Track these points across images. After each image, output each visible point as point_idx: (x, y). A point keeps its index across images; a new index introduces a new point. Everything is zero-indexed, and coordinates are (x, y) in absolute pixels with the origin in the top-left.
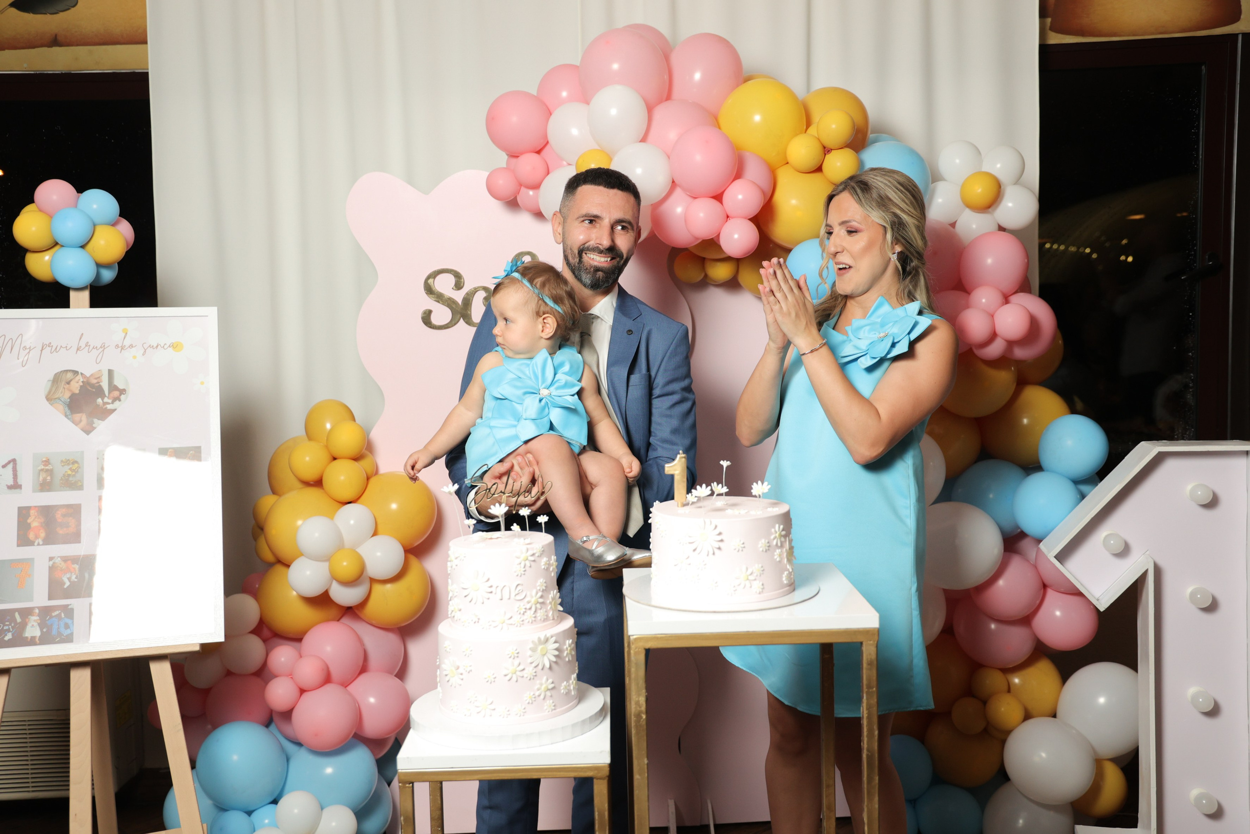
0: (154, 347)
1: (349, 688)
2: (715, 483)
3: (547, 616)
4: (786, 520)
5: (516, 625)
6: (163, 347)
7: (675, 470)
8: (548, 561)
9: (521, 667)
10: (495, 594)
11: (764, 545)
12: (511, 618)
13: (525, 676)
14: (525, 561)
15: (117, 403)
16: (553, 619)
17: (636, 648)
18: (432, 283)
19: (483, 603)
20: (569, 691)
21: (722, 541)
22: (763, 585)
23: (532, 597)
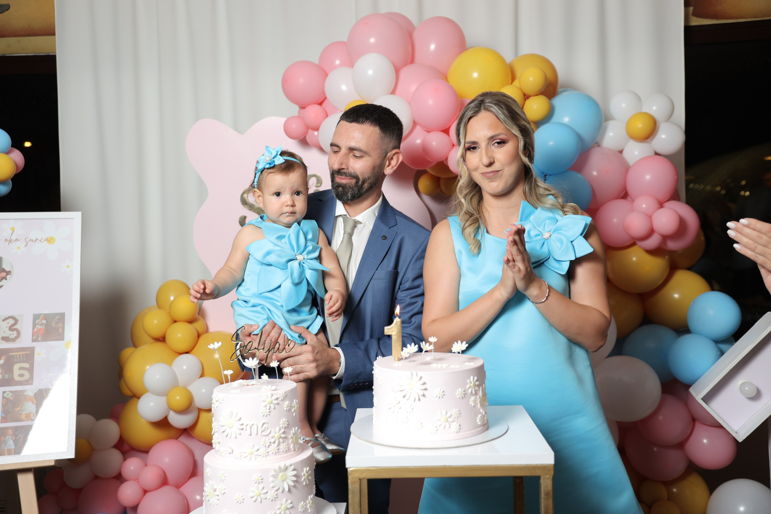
0: (34, 241)
1: (181, 489)
2: (424, 342)
3: (289, 448)
4: (480, 372)
5: (262, 456)
6: (41, 240)
7: (393, 332)
8: (290, 404)
9: (265, 491)
10: (246, 430)
11: (461, 393)
12: (258, 450)
13: (268, 498)
14: (270, 404)
15: (4, 281)
16: (295, 450)
17: (352, 479)
18: (246, 197)
19: (236, 438)
20: (306, 509)
21: (426, 389)
22: (460, 425)
23: (276, 433)
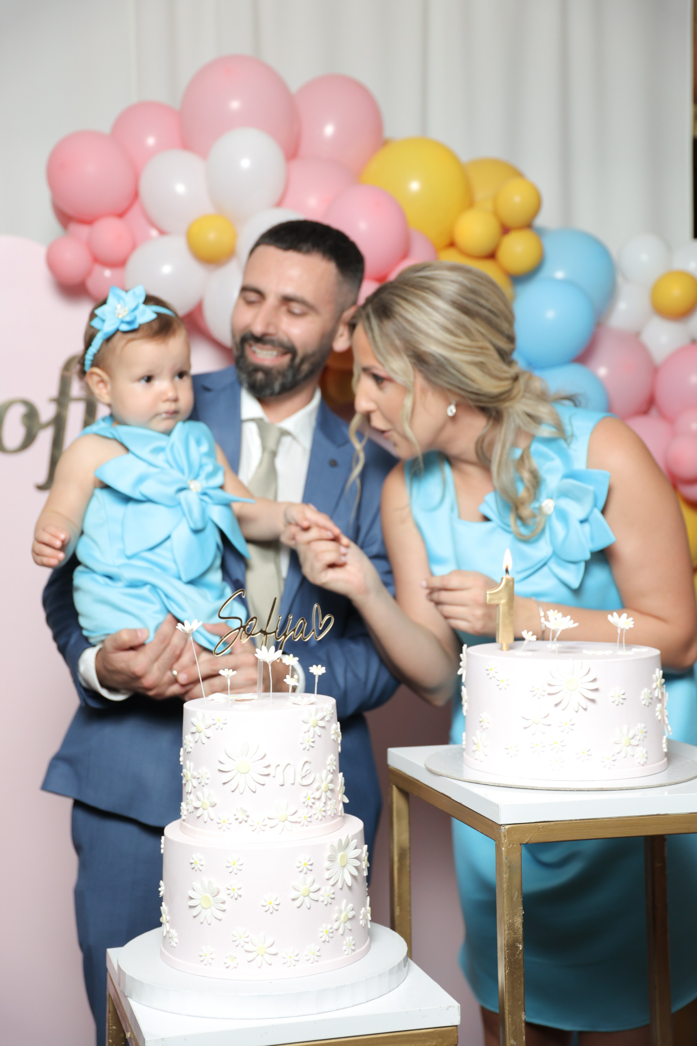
3: (336, 810)
5: (302, 824)
7: (500, 599)
9: (316, 887)
10: (274, 776)
11: (647, 697)
12: (296, 812)
13: (321, 899)
14: (315, 727)
17: (507, 844)
19: (254, 792)
21: (597, 689)
22: (647, 753)
23: (322, 781)
